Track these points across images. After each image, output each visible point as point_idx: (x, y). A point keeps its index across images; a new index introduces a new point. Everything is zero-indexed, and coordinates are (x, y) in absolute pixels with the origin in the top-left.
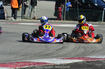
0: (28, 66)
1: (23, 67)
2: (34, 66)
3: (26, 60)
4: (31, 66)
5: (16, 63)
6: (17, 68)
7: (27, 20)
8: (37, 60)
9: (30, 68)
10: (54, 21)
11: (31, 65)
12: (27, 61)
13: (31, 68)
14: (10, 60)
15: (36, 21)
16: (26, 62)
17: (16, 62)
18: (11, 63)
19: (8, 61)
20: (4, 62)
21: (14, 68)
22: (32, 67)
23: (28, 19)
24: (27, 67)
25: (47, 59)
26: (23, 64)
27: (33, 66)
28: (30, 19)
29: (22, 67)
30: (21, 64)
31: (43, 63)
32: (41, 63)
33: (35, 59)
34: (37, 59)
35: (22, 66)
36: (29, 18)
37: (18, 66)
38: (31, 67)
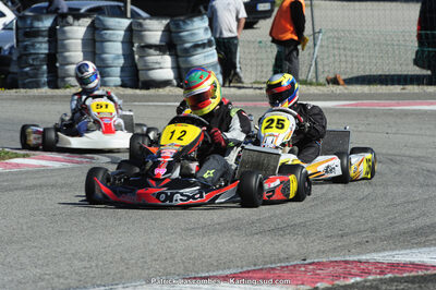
0: (358, 279)
1: (341, 282)
2: (382, 277)
3: (344, 255)
4: (370, 278)
5: (311, 267)
6: (319, 285)
7: (309, 87)
8: (387, 253)
9: (368, 284)
10: (416, 87)
11: (369, 274)
12: (351, 259)
13: (371, 287)
14: (283, 255)
15: (346, 91)
16: (346, 262)
17: (310, 264)
18: (294, 266)
19: (280, 261)
20: (266, 263)
21: (308, 287)
22: (374, 280)
23: (311, 84)
24: (357, 283)
25: (424, 249)
26: (339, 270)
27: (378, 277)
28: (318, 84)
29: (337, 282)
30: (331, 269)
31: (416, 266)
32: (405, 265)
33: (380, 251)
34: (384, 250)
35: (338, 277)
36: (314, 80)
37: (322, 279)
38: (370, 281)
